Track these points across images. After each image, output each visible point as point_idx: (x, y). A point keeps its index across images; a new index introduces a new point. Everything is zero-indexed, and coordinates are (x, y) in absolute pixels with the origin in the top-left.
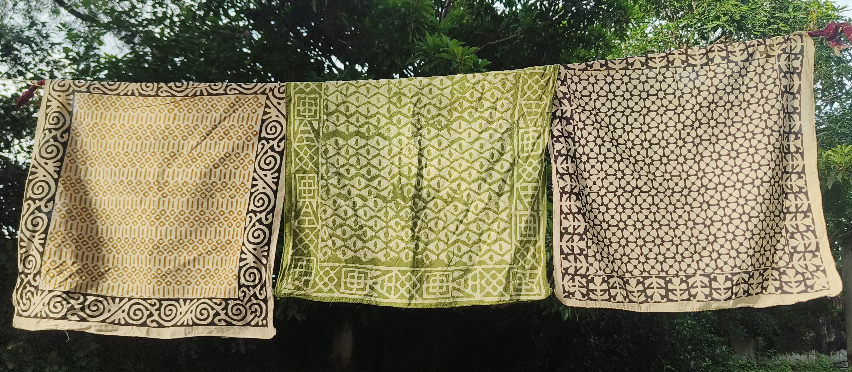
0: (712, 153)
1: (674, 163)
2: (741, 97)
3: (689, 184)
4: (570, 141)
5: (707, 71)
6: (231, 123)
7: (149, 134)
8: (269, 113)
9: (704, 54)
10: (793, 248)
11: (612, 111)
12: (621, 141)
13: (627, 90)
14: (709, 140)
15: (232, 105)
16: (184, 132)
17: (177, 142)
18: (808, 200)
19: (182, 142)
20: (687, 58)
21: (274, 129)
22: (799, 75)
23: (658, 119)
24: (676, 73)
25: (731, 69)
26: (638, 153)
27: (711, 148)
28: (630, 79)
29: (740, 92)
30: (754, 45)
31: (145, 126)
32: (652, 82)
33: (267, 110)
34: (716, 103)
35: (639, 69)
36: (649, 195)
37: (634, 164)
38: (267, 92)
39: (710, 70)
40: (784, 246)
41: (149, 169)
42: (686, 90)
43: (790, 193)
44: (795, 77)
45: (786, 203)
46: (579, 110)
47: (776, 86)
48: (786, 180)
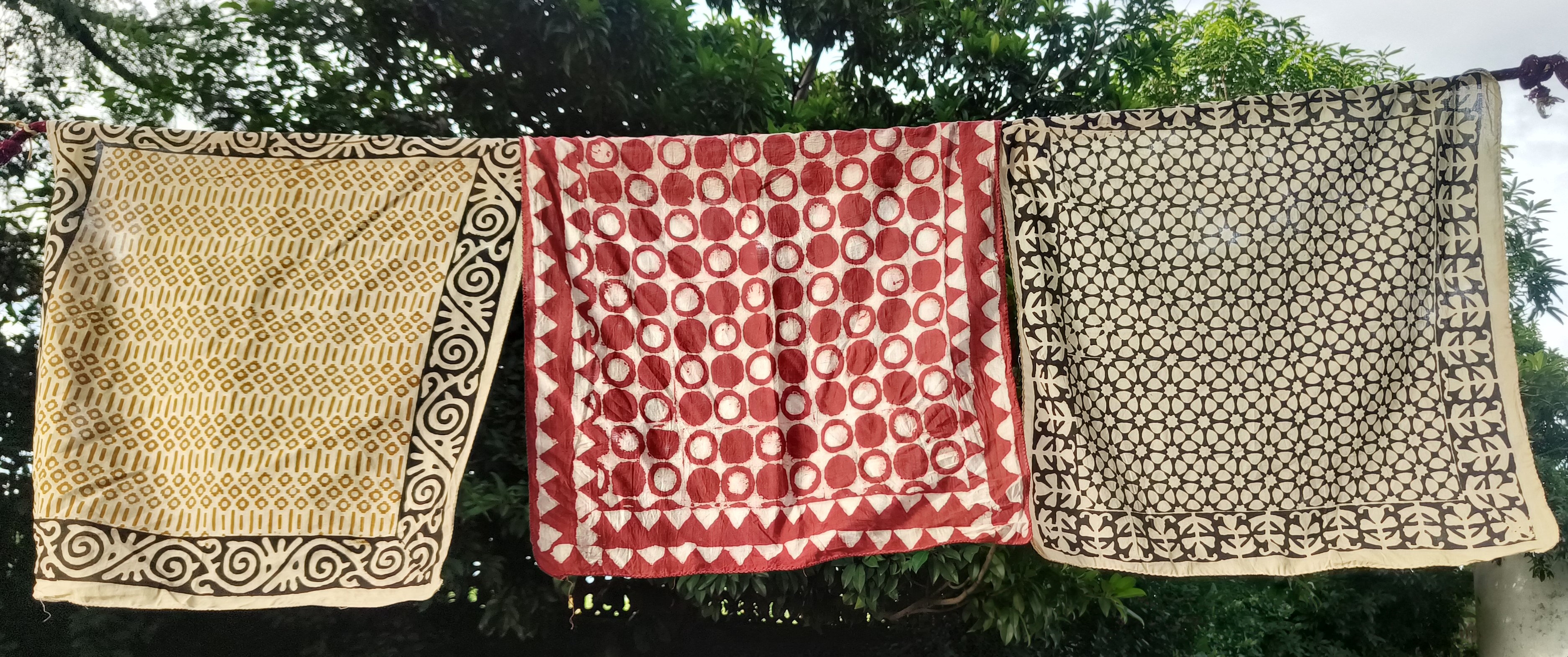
0: (1312, 287)
1: (1245, 304)
2: (1366, 186)
3: (1270, 346)
4: (1051, 261)
5: (1308, 136)
6: (408, 208)
7: (243, 224)
8: (483, 191)
9: (1302, 105)
10: (1465, 465)
11: (1133, 205)
12: (1148, 261)
13: (1162, 167)
14: (1310, 262)
15: (411, 176)
16: (313, 223)
17: (297, 241)
18: (1495, 376)
19: (309, 240)
20: (1271, 111)
21: (490, 221)
22: (1476, 147)
23: (1219, 221)
24: (1251, 137)
25: (1353, 133)
26: (1181, 284)
27: (1311, 278)
28: (1167, 146)
29: (1365, 177)
30: (1392, 92)
31: (238, 210)
32: (1207, 152)
33: (479, 186)
34: (1324, 195)
35: (1183, 128)
36: (1196, 365)
37: (1169, 307)
38: (480, 153)
39: (1313, 133)
40: (1449, 463)
41: (236, 288)
42: (1271, 169)
43: (1459, 367)
44: (1467, 152)
45: (1452, 385)
46: (1069, 205)
47: (1430, 169)
48: (1451, 344)
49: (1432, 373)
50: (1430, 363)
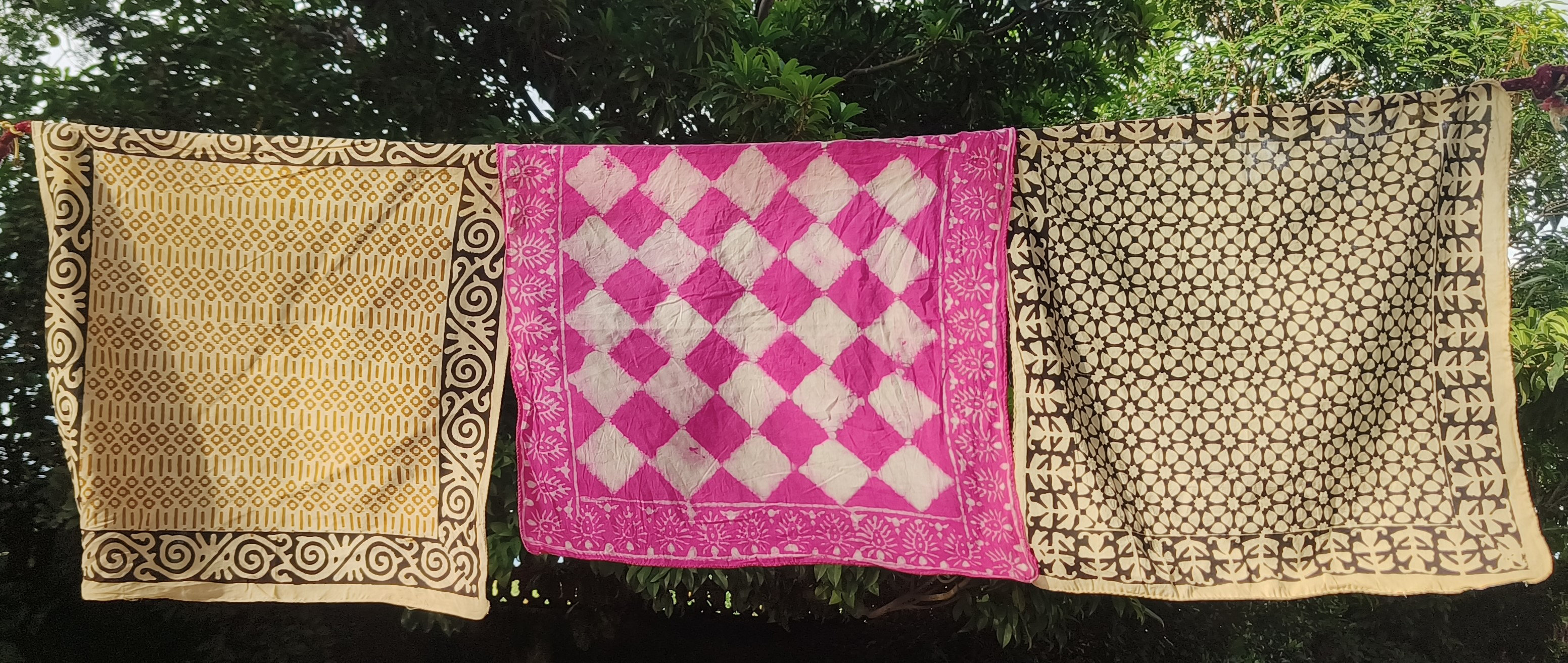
0: (1310, 306)
1: (1236, 325)
2: (1369, 202)
3: (1264, 364)
4: (1042, 275)
5: (1306, 152)
6: (400, 221)
7: (247, 237)
8: (472, 204)
9: (1303, 118)
10: (1458, 489)
11: (1123, 222)
12: (1138, 280)
13: (1153, 184)
14: (1306, 282)
15: (400, 187)
16: (314, 236)
18: (1492, 400)
20: (1270, 125)
21: (481, 236)
22: (1481, 162)
23: (1208, 241)
24: (1247, 153)
25: (1352, 150)
26: (1170, 303)
27: (1309, 297)
28: (1161, 162)
29: (1368, 193)
30: (1397, 104)
32: (1201, 168)
33: (467, 198)
34: (1318, 215)
35: (1179, 142)
36: (1187, 385)
37: (1159, 326)
38: (465, 162)
39: (1312, 149)
40: (1442, 487)
42: (1265, 187)
43: (1456, 388)
44: (1472, 166)
45: (1448, 406)
46: (1060, 221)
47: (1435, 184)
48: (1449, 363)
49: (1429, 393)
50: (1427, 383)
